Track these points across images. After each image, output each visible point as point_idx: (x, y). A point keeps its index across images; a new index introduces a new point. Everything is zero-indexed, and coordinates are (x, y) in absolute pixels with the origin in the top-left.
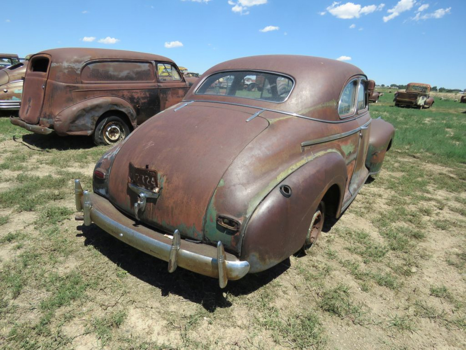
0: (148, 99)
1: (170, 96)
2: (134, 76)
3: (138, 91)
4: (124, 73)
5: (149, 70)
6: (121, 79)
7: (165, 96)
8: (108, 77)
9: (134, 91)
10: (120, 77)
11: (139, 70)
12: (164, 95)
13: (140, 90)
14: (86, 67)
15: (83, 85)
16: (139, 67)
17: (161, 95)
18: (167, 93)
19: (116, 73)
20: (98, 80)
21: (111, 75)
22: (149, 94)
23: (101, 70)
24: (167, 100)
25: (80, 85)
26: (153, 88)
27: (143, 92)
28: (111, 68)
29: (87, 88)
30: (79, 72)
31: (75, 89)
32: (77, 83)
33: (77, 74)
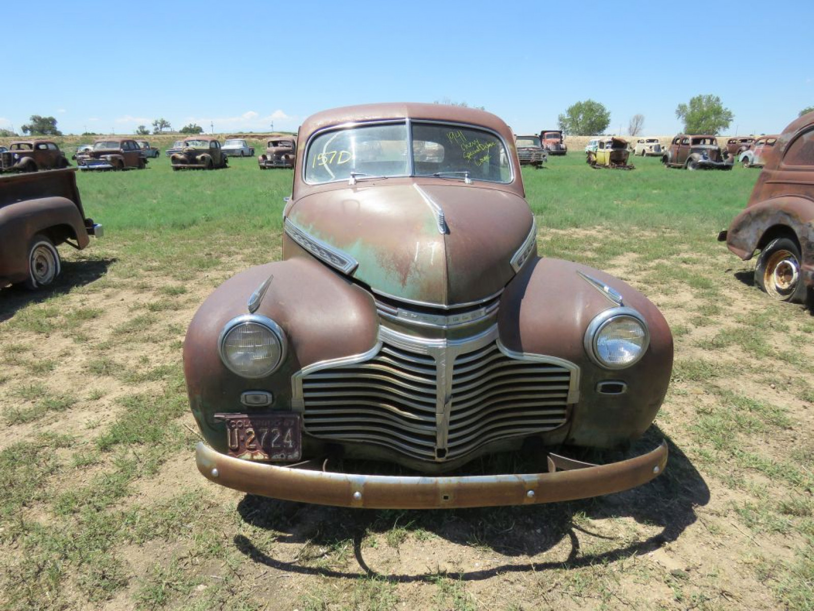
14: (800, 138)
15: (779, 173)
25: (776, 172)
30: (783, 149)
31: (768, 179)
32: (773, 168)
33: (780, 152)
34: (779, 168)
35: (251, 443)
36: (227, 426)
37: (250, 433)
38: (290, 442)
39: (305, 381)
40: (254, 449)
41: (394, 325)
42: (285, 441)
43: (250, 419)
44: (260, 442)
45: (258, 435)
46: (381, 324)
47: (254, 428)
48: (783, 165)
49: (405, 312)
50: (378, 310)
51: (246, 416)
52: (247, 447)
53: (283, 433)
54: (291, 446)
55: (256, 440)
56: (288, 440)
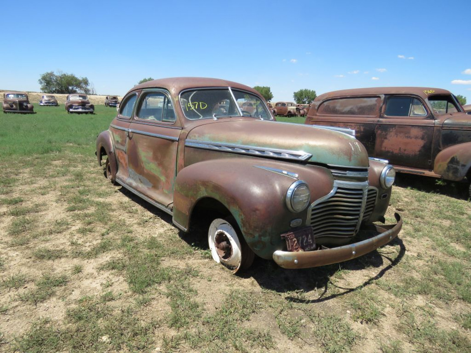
0: (362, 133)
1: (392, 134)
2: (356, 111)
3: (353, 124)
4: (347, 109)
5: (376, 105)
6: (343, 113)
7: (384, 133)
8: (335, 111)
9: (349, 124)
10: (343, 111)
11: (363, 104)
12: (382, 132)
13: (355, 124)
14: (323, 104)
15: (316, 117)
16: (365, 102)
17: (379, 132)
18: (388, 130)
19: (341, 109)
20: (326, 114)
21: (337, 110)
22: (364, 129)
23: (331, 106)
24: (386, 138)
25: (314, 117)
26: (371, 123)
27: (357, 126)
28: (338, 105)
29: (317, 119)
30: (316, 108)
31: (312, 120)
32: (314, 115)
33: (315, 109)
34: (316, 115)
35: (296, 246)
36: (286, 240)
37: (295, 241)
38: (311, 240)
39: (313, 210)
40: (297, 249)
41: (344, 179)
42: (309, 241)
43: (294, 234)
44: (299, 244)
45: (298, 241)
46: (335, 180)
47: (296, 237)
48: (318, 114)
49: (350, 172)
50: (333, 174)
51: (292, 233)
52: (295, 248)
53: (307, 237)
54: (311, 242)
55: (298, 244)
56: (310, 240)
